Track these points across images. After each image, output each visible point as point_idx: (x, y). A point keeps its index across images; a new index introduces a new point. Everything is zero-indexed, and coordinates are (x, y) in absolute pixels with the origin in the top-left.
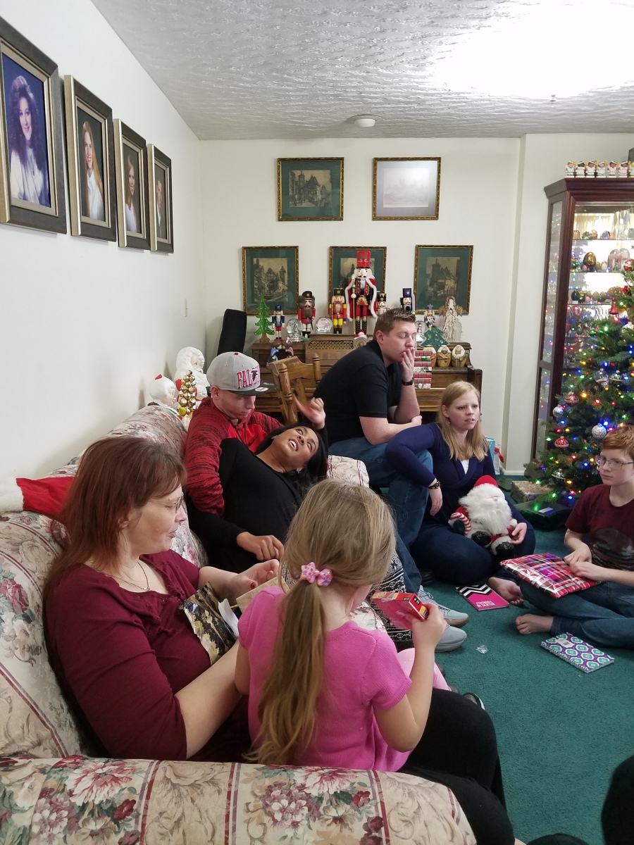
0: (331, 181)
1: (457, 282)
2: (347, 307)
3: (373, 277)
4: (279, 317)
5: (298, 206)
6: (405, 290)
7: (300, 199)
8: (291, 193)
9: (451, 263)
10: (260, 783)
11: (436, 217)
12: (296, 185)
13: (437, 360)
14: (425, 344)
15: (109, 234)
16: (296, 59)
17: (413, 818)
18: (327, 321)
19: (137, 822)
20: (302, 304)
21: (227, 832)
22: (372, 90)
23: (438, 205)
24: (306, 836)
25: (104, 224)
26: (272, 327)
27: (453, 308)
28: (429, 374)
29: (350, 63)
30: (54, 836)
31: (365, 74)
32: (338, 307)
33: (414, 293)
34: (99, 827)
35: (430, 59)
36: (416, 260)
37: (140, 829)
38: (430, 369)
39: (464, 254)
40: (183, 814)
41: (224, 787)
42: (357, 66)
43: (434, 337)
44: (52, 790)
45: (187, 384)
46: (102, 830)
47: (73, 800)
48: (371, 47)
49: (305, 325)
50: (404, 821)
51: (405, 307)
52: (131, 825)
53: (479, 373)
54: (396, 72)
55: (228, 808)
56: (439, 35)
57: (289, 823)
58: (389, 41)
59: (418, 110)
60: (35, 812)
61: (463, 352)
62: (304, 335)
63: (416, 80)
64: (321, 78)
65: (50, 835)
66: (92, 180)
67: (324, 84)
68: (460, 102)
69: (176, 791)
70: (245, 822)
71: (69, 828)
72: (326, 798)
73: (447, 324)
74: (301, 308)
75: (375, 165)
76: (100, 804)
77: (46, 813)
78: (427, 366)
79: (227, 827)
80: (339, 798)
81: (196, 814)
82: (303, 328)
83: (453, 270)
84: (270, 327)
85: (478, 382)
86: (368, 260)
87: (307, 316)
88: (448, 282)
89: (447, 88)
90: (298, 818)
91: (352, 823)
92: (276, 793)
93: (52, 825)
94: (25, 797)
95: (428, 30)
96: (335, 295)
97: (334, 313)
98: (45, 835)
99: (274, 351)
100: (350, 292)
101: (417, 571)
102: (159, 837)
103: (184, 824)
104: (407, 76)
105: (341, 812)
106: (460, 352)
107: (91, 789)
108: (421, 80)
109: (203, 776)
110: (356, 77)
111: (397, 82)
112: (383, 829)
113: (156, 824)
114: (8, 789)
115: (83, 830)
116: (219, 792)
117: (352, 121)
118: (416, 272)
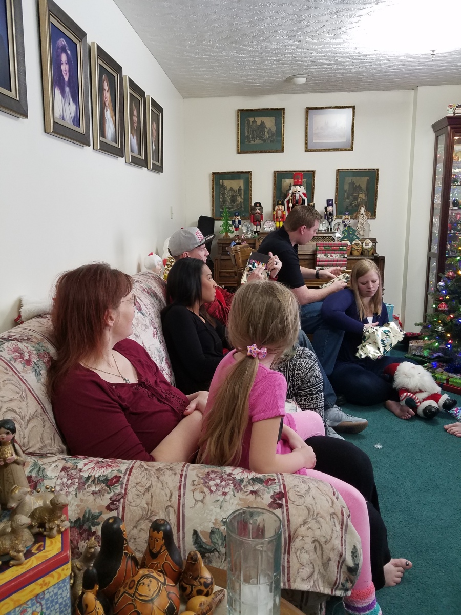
0: (276, 125)
1: (367, 195)
2: (286, 213)
3: (305, 192)
4: (237, 221)
5: (252, 142)
6: (328, 201)
7: (253, 138)
8: (246, 134)
9: (363, 182)
10: (202, 471)
11: (351, 149)
12: (251, 128)
13: (351, 250)
14: (342, 239)
15: (118, 152)
16: (249, 33)
17: (305, 494)
18: (272, 223)
19: (122, 488)
20: (253, 212)
21: (180, 496)
22: (303, 55)
23: (353, 140)
24: (232, 501)
25: (116, 145)
26: (232, 228)
27: (363, 213)
28: (345, 259)
29: (287, 35)
30: (69, 493)
31: (297, 43)
32: (280, 213)
33: (335, 203)
34: (97, 489)
35: (344, 29)
36: (337, 180)
37: (123, 492)
38: (346, 256)
39: (372, 175)
40: (151, 484)
41: (179, 472)
42: (291, 37)
43: (350, 233)
44: (69, 468)
45: (170, 260)
46: (99, 491)
47: (82, 474)
48: (301, 22)
49: (255, 226)
50: (298, 495)
51: (328, 213)
52: (118, 489)
53: (383, 259)
54: (320, 40)
55: (180, 482)
56: (349, 10)
57: (221, 492)
58: (313, 16)
59: (337, 69)
60: (58, 479)
61: (371, 244)
62: (255, 233)
63: (334, 46)
64: (266, 47)
65: (67, 492)
66: (108, 114)
67: (269, 52)
68: (367, 62)
69: (148, 472)
70: (191, 491)
71: (79, 489)
72: (246, 480)
73: (359, 225)
74: (253, 214)
75: (307, 112)
76: (98, 477)
77: (65, 480)
78: (344, 254)
79: (180, 493)
80: (255, 481)
81: (160, 485)
82: (254, 228)
83: (364, 186)
84: (230, 228)
85: (382, 266)
86: (301, 179)
87: (257, 219)
88: (360, 195)
89: (357, 51)
90: (227, 490)
91: (263, 495)
92: (213, 476)
93: (68, 487)
94: (53, 471)
95: (340, 6)
96: (277, 205)
97: (277, 218)
98: (63, 492)
99: (233, 244)
100: (288, 202)
101: (333, 391)
102: (136, 497)
103: (152, 490)
104: (327, 43)
105: (256, 488)
106: (368, 245)
107: (93, 468)
108: (338, 46)
109: (165, 466)
110: (291, 45)
111: (320, 48)
112: (284, 499)
113: (134, 489)
114: (42, 467)
115: (87, 490)
116: (175, 474)
117: (290, 80)
118: (336, 188)
